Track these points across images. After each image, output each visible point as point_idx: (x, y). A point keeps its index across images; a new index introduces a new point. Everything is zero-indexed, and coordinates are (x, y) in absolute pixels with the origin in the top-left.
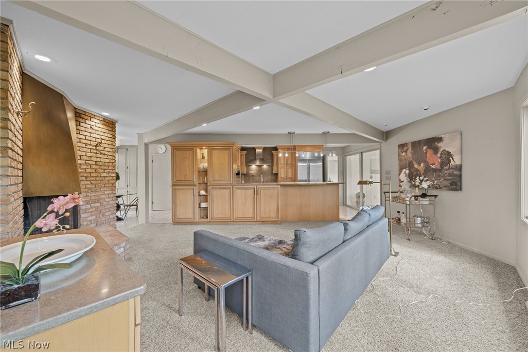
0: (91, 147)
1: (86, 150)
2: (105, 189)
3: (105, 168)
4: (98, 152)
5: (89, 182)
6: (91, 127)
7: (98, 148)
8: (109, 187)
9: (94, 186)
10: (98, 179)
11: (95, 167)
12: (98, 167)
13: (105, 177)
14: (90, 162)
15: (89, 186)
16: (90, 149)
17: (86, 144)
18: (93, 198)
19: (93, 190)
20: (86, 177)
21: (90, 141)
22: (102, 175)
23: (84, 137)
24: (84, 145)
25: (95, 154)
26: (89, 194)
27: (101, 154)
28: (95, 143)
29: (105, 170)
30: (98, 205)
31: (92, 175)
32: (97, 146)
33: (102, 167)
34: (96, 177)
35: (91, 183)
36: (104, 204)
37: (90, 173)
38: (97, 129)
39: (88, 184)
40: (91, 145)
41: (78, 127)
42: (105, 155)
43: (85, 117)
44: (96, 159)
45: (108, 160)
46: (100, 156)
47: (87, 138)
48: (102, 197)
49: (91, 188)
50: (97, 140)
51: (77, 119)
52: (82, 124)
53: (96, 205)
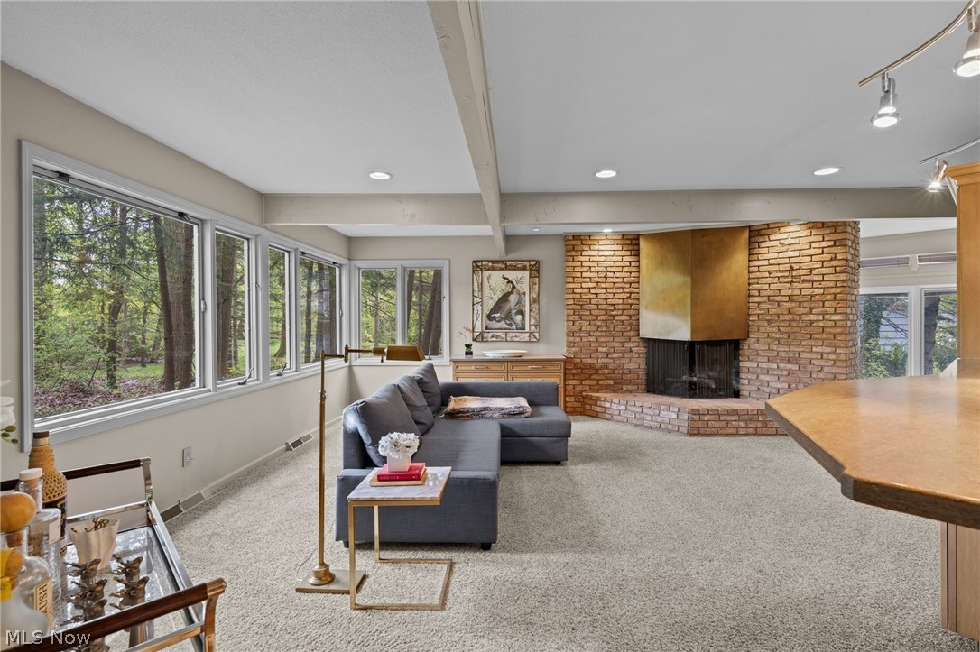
0: (779, 274)
1: (769, 280)
2: (813, 343)
3: (813, 305)
4: (795, 280)
5: (775, 329)
6: (781, 243)
7: (795, 273)
8: (823, 340)
9: (785, 336)
10: (794, 324)
11: (788, 305)
12: (794, 304)
13: (812, 322)
14: (777, 299)
15: (774, 335)
16: (779, 278)
17: (769, 272)
18: (783, 354)
19: (783, 341)
20: (768, 321)
21: (779, 264)
22: (807, 318)
23: (766, 263)
24: (767, 274)
25: (789, 285)
26: (775, 347)
27: (804, 281)
28: (788, 267)
29: (811, 308)
30: (795, 367)
31: (782, 318)
32: (792, 269)
33: (806, 305)
34: (790, 321)
35: (779, 330)
36: (809, 369)
37: (778, 315)
38: (793, 241)
39: (773, 332)
40: (780, 271)
41: (756, 251)
42: (813, 281)
43: (769, 231)
44: (789, 292)
45: (821, 291)
46: (800, 286)
47: (771, 262)
48: (803, 355)
49: (778, 339)
50: (792, 260)
51: (753, 240)
52: (763, 245)
53: (789, 366)
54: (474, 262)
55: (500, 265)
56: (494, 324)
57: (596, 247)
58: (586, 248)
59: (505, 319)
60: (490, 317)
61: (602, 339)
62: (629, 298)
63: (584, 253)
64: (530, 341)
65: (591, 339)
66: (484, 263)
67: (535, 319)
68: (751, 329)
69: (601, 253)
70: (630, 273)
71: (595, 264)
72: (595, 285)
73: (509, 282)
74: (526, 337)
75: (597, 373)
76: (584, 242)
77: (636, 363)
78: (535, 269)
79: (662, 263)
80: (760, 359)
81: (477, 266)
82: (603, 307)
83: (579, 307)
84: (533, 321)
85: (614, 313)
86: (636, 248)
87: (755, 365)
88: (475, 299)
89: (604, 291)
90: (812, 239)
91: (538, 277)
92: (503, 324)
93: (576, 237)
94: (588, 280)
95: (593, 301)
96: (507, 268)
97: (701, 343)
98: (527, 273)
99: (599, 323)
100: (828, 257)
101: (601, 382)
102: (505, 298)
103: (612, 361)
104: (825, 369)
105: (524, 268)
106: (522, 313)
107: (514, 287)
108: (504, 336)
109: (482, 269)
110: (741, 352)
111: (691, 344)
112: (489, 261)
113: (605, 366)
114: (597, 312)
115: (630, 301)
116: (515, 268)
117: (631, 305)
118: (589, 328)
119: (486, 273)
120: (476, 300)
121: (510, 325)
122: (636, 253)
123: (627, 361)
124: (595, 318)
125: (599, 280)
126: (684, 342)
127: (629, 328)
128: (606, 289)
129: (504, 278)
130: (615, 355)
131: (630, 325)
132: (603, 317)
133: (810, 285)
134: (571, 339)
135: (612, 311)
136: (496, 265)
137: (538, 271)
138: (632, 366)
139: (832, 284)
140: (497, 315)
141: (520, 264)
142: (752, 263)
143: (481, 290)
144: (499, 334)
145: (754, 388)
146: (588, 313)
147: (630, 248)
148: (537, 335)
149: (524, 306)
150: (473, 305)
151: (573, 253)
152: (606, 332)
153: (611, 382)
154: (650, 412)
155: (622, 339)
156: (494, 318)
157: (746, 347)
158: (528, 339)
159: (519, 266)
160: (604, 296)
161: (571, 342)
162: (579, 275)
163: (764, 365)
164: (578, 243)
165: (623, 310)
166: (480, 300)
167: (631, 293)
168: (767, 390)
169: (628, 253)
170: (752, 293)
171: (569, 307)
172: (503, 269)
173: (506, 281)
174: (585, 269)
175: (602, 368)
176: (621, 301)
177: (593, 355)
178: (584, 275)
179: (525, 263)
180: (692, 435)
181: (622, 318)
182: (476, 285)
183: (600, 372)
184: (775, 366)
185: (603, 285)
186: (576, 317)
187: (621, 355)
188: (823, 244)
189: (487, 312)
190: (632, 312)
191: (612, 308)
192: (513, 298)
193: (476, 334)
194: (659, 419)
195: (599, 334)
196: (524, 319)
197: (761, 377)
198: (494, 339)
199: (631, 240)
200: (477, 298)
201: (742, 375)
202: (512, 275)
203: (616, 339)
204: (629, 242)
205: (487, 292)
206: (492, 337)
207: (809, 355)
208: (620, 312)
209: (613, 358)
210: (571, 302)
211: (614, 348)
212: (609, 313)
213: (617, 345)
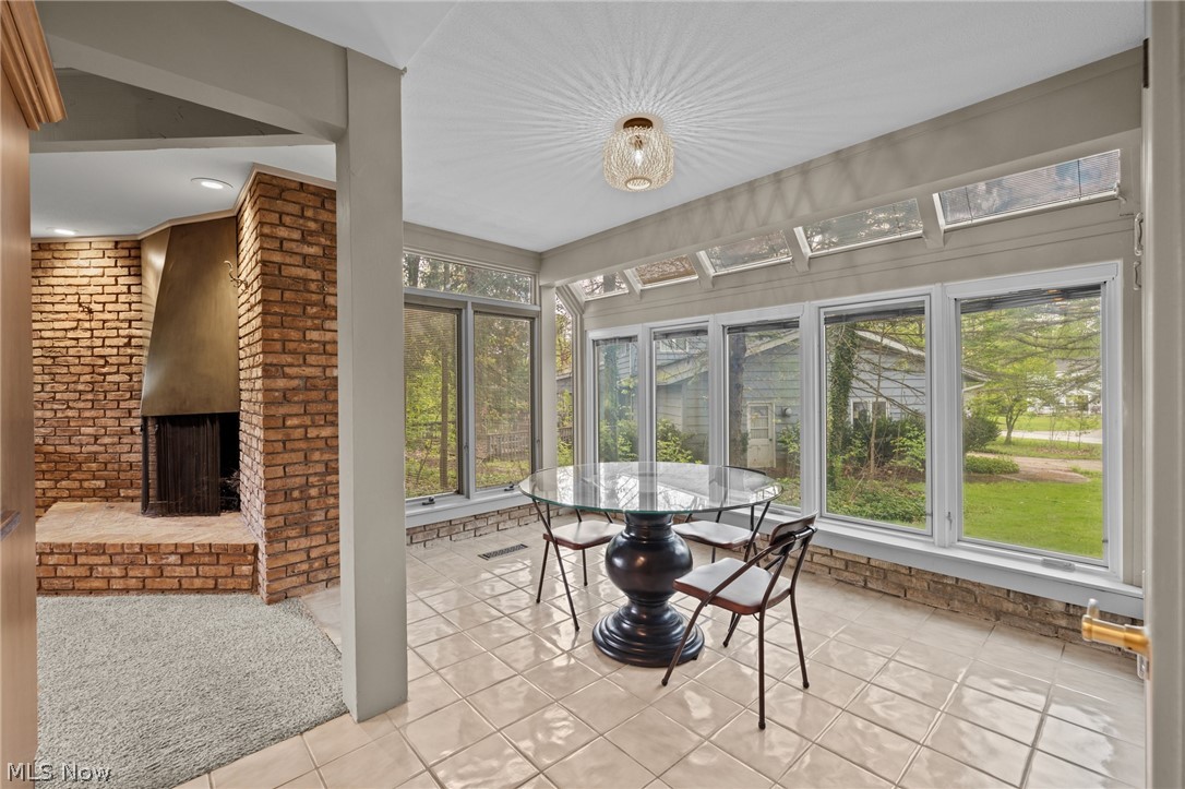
7: (248, 294)
29: (254, 357)
32: (248, 286)
57: (75, 263)
58: (59, 263)
61: (87, 414)
62: (128, 345)
63: (56, 272)
65: (70, 413)
69: (83, 272)
70: (130, 304)
71: (74, 290)
72: (75, 324)
75: (79, 469)
76: (55, 254)
82: (87, 360)
83: (50, 362)
85: (105, 370)
86: (135, 262)
89: (88, 334)
93: (44, 246)
94: (63, 316)
95: (71, 352)
99: (81, 387)
101: (86, 484)
103: (102, 449)
113: (94, 457)
114: (77, 369)
115: (129, 351)
117: (131, 356)
118: (66, 396)
122: (137, 270)
123: (127, 448)
124: (75, 378)
125: (81, 316)
127: (128, 395)
128: (92, 330)
130: (107, 440)
131: (130, 390)
132: (88, 378)
134: (40, 414)
135: (103, 366)
146: (65, 370)
147: (128, 262)
151: (41, 273)
152: (93, 401)
153: (101, 484)
155: (117, 414)
160: (88, 343)
161: (40, 419)
162: (49, 307)
164: (48, 254)
165: (119, 365)
167: (129, 337)
169: (125, 271)
171: (36, 361)
174: (57, 298)
175: (87, 461)
176: (115, 351)
177: (74, 440)
178: (57, 307)
181: (116, 378)
183: (84, 467)
185: (87, 325)
186: (47, 377)
187: (116, 439)
190: (133, 369)
191: (102, 362)
195: (81, 405)
199: (129, 249)
203: (109, 413)
204: (125, 253)
208: (114, 369)
209: (105, 445)
210: (41, 352)
211: (105, 428)
212: (98, 370)
213: (110, 422)
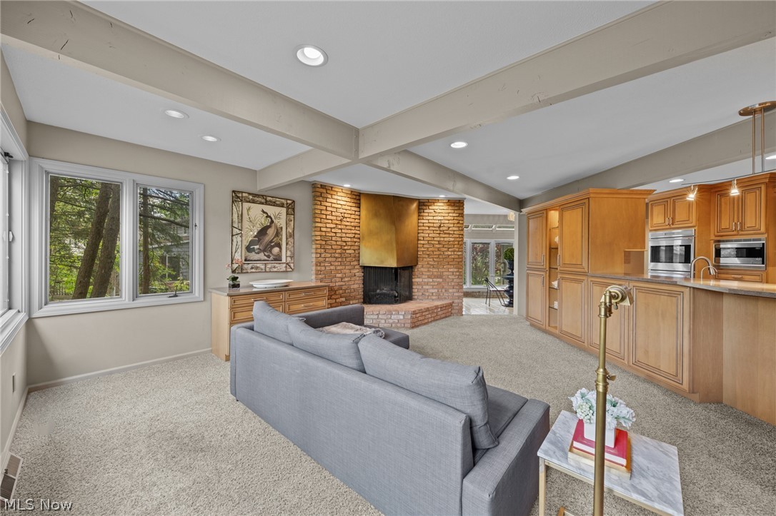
0: (434, 229)
1: (428, 232)
2: (449, 266)
4: (441, 233)
5: (431, 259)
6: (435, 211)
7: (441, 229)
8: (453, 265)
9: (436, 263)
10: (441, 257)
11: (438, 246)
12: (441, 246)
13: (449, 255)
14: (433, 242)
15: (431, 263)
16: (433, 231)
17: (429, 227)
18: (435, 273)
19: (435, 266)
20: (428, 255)
21: (434, 223)
22: (446, 253)
23: (427, 221)
25: (438, 235)
26: (431, 270)
27: (445, 233)
28: (438, 225)
29: (449, 248)
30: (441, 280)
31: (435, 253)
32: (440, 227)
33: (446, 246)
34: (439, 255)
35: (433, 260)
36: (447, 281)
38: (440, 211)
39: (430, 261)
40: (433, 227)
41: (422, 214)
42: (449, 234)
43: (429, 204)
44: (438, 239)
45: (453, 239)
46: (444, 236)
47: (430, 221)
48: (445, 273)
49: (433, 265)
50: (442, 222)
51: (420, 207)
52: (426, 211)
53: (438, 280)
54: (234, 191)
55: (260, 199)
56: (253, 256)
57: (336, 197)
58: (329, 196)
59: (264, 251)
60: (249, 249)
61: (338, 268)
62: (354, 237)
63: (328, 200)
64: (286, 271)
65: (332, 268)
66: (244, 195)
67: (290, 251)
68: (420, 259)
69: (339, 202)
70: (355, 219)
71: (335, 210)
72: (335, 226)
73: (268, 216)
74: (283, 267)
75: (335, 294)
76: (328, 192)
77: (357, 285)
78: (291, 208)
79: (376, 215)
80: (424, 277)
81: (237, 197)
82: (340, 243)
83: (324, 243)
84: (289, 253)
85: (346, 248)
86: (358, 202)
87: (420, 280)
88: (234, 229)
89: (340, 231)
90: (450, 211)
91: (294, 215)
92: (262, 256)
93: (323, 186)
94: (330, 221)
95: (334, 239)
96: (267, 203)
97: (400, 268)
98: (284, 210)
99: (337, 255)
100: (456, 222)
101: (338, 300)
102: (263, 232)
103: (344, 283)
104: (455, 280)
105: (282, 205)
106: (279, 245)
107: (272, 222)
108: (263, 267)
109: (243, 200)
110: (414, 273)
111: (396, 269)
112: (249, 194)
114: (336, 247)
115: (355, 240)
116: (274, 204)
117: (355, 242)
118: (330, 259)
119: (246, 205)
120: (236, 231)
121: (269, 257)
122: (359, 205)
123: (353, 283)
124: (334, 251)
125: (338, 222)
126: (392, 268)
127: (354, 259)
128: (341, 229)
129: (263, 211)
130: (346, 279)
131: (355, 257)
132: (339, 251)
133: (448, 236)
134: (319, 268)
135: (345, 246)
136: (256, 199)
137: (294, 209)
138: (356, 286)
139: (458, 236)
140: (256, 247)
141: (279, 201)
142: (420, 221)
143: (241, 220)
144: (258, 265)
145: (420, 294)
146: (330, 247)
147: (355, 201)
148: (292, 265)
149: (281, 240)
150: (232, 236)
151: (321, 199)
152: (341, 262)
153: (343, 299)
154: (384, 317)
155: (349, 267)
156: (253, 250)
157: (416, 270)
158: (284, 269)
159: (278, 203)
160: (340, 235)
161: (318, 271)
162: (324, 217)
163: (426, 280)
164: (324, 191)
165: (351, 246)
166: (239, 232)
167: (355, 234)
168: (427, 294)
169: (354, 205)
170: (420, 238)
171: (318, 242)
172: (263, 204)
173: (265, 215)
174: (329, 213)
175: (339, 289)
176: (350, 240)
177: (333, 280)
178: (328, 217)
179: (283, 201)
180: (413, 328)
181: (350, 252)
182: (235, 216)
183: (337, 292)
184: (431, 280)
185: (340, 227)
186: (322, 250)
187: (349, 279)
188: (454, 215)
189: (246, 243)
190: (356, 248)
191: (344, 244)
192: (271, 232)
193: (235, 266)
194: (391, 321)
195: (336, 264)
196: (281, 251)
197: (424, 287)
198: (253, 270)
199: (356, 195)
200: (235, 229)
201: (414, 287)
202: (271, 210)
203: (347, 267)
204: (354, 197)
205: (246, 224)
206: (252, 268)
207: (447, 273)
208: (349, 247)
210: (319, 238)
211: (345, 274)
212: (343, 248)
213: (348, 271)
